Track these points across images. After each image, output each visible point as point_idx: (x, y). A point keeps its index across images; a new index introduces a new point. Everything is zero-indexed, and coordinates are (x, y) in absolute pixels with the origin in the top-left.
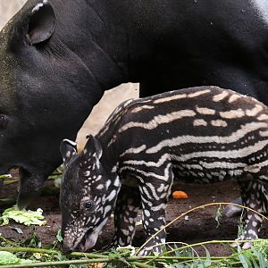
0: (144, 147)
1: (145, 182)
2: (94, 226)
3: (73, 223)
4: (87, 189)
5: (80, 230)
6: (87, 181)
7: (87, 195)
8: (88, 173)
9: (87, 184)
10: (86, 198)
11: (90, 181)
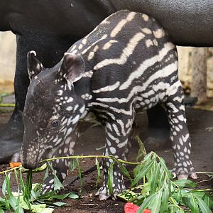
0: (118, 83)
1: (116, 119)
2: (54, 147)
3: (36, 141)
4: (57, 108)
5: (41, 146)
6: (58, 100)
7: (56, 114)
8: (61, 92)
9: (58, 103)
10: (55, 118)
11: (62, 101)
